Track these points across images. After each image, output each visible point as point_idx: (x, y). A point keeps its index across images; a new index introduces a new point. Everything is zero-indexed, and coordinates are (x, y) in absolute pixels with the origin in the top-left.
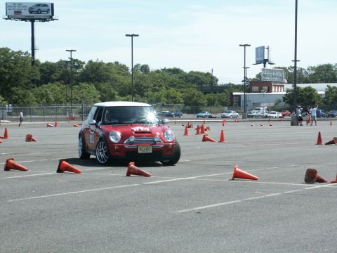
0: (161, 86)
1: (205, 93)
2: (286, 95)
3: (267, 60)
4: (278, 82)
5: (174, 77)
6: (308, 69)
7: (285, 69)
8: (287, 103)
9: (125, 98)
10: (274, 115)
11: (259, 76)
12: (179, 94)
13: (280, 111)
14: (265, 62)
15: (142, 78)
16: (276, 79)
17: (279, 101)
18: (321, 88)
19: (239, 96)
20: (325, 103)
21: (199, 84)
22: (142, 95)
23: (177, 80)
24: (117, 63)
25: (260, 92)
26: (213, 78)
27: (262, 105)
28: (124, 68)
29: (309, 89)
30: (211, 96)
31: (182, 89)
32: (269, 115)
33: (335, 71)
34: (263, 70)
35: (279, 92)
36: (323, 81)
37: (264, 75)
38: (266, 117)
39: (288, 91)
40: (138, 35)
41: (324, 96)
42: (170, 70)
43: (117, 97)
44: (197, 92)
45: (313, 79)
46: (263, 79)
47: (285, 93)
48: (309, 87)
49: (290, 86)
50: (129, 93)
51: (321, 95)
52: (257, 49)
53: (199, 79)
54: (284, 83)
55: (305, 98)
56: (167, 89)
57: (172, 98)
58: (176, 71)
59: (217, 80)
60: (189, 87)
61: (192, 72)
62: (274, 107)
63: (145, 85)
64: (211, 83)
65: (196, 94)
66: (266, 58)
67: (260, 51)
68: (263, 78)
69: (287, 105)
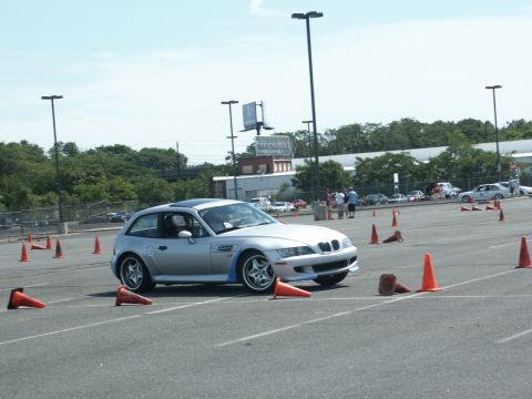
0: (98, 175)
1: (170, 181)
2: (296, 176)
3: (262, 124)
4: (283, 157)
5: (116, 159)
6: (326, 134)
7: (289, 134)
8: (299, 187)
9: (44, 197)
10: (283, 208)
11: (251, 148)
12: (129, 185)
13: (290, 200)
14: (258, 126)
15: (67, 165)
16: (279, 151)
17: (286, 186)
18: (348, 162)
19: (223, 182)
20: (356, 183)
21: (157, 167)
22: (71, 192)
23: (125, 163)
24: (24, 142)
25: (255, 173)
26: (178, 156)
27: (261, 193)
28: (36, 150)
29: (332, 165)
30: (180, 185)
31: (133, 178)
32: (274, 208)
33: (367, 134)
34: (258, 139)
35: (286, 172)
36: (349, 151)
37: (260, 148)
38: (272, 211)
39: (298, 169)
40: (61, 97)
41: (354, 174)
42: (109, 149)
43: (30, 196)
44: (157, 181)
45: (335, 148)
46: (259, 153)
47: (294, 173)
48: (331, 161)
49: (300, 162)
50: (49, 190)
51: (350, 171)
52: (245, 107)
53: (157, 159)
54: (290, 157)
55: (325, 179)
56: (109, 178)
57: (119, 192)
58: (120, 149)
59: (186, 160)
60: (144, 174)
61: (145, 150)
62: (279, 195)
63: (73, 174)
64: (177, 165)
65: (156, 183)
66: (259, 120)
67: (250, 110)
68: (258, 151)
69: (300, 191)
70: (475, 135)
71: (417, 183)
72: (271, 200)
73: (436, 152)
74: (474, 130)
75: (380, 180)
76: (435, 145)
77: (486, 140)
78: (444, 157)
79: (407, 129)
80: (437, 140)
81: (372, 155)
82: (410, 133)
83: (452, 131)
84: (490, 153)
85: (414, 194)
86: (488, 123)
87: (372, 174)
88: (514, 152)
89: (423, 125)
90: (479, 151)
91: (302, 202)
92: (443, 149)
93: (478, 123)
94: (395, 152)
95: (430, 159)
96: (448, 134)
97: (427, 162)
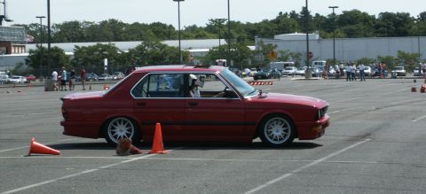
2: (29, 57)
3: (3, 17)
4: (19, 42)
6: (53, 27)
7: (25, 26)
8: (31, 65)
10: (18, 80)
13: (24, 74)
14: (1, 19)
16: (16, 38)
17: (21, 64)
18: (68, 49)
20: (74, 65)
27: (1, 68)
29: (57, 50)
32: (11, 80)
33: (83, 29)
35: (21, 53)
36: (69, 40)
37: (1, 34)
38: (9, 82)
39: (31, 51)
41: (73, 58)
45: (59, 38)
47: (27, 54)
48: (56, 48)
49: (33, 47)
51: (70, 56)
54: (25, 42)
55: (51, 60)
62: (15, 70)
69: (31, 68)
70: (162, 34)
71: (119, 67)
72: (9, 74)
73: (134, 45)
74: (161, 31)
75: (92, 64)
76: (132, 40)
77: (169, 39)
78: (140, 48)
79: (113, 27)
80: (135, 36)
81: (87, 45)
82: (114, 30)
83: (145, 30)
84: (173, 48)
85: (117, 74)
86: (171, 26)
87: (86, 58)
88: (190, 48)
89: (125, 24)
90: (165, 46)
91: (33, 77)
92: (139, 43)
93: (164, 26)
94: (104, 43)
95: (130, 50)
96: (142, 32)
97: (127, 52)
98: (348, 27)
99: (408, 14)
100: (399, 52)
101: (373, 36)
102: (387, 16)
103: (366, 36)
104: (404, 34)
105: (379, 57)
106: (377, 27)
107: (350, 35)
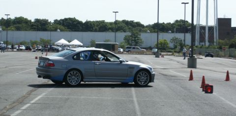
98: (18, 25)
99: (48, 20)
100: (41, 39)
101: (30, 30)
102: (37, 21)
103: (26, 30)
104: (45, 30)
105: (31, 41)
106: (32, 25)
107: (18, 29)
